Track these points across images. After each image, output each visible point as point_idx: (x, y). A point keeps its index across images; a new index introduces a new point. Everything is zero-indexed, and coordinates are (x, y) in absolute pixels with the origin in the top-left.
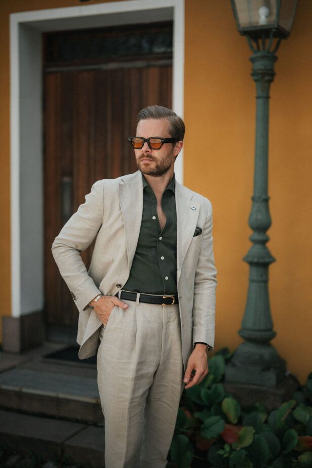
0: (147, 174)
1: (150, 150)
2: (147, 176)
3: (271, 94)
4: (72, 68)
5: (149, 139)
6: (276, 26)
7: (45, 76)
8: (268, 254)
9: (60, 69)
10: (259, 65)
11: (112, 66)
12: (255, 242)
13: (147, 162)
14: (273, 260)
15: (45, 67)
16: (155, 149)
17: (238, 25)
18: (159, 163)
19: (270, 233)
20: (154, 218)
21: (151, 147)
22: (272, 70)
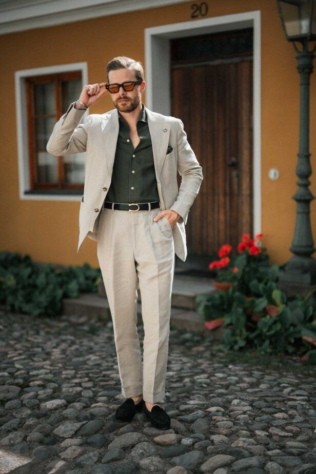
0: (122, 111)
1: (125, 93)
2: (122, 113)
3: (311, 81)
4: (190, 65)
5: (123, 84)
6: (309, 35)
7: (172, 71)
8: (310, 194)
9: (182, 66)
10: (302, 62)
11: (217, 62)
12: (300, 185)
13: (124, 102)
14: (313, 198)
15: (172, 65)
16: (128, 91)
17: (286, 35)
18: (133, 101)
19: (311, 179)
20: (128, 141)
21: (125, 90)
22: (311, 65)
